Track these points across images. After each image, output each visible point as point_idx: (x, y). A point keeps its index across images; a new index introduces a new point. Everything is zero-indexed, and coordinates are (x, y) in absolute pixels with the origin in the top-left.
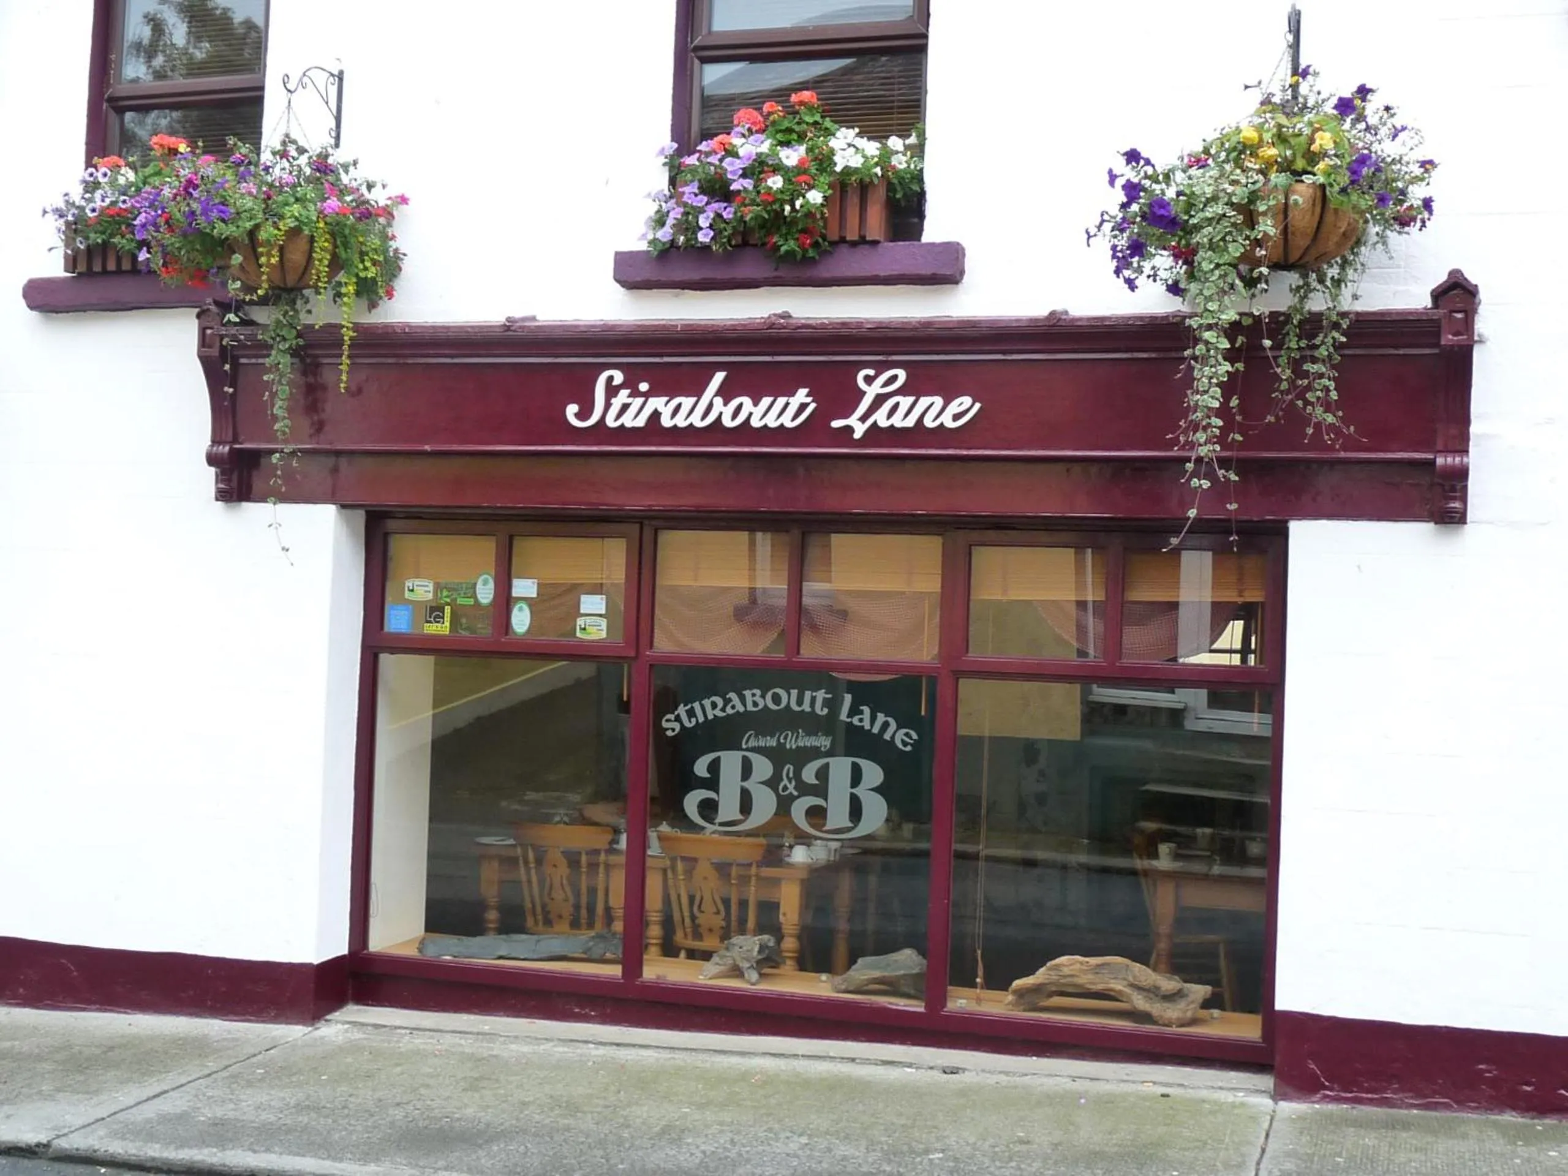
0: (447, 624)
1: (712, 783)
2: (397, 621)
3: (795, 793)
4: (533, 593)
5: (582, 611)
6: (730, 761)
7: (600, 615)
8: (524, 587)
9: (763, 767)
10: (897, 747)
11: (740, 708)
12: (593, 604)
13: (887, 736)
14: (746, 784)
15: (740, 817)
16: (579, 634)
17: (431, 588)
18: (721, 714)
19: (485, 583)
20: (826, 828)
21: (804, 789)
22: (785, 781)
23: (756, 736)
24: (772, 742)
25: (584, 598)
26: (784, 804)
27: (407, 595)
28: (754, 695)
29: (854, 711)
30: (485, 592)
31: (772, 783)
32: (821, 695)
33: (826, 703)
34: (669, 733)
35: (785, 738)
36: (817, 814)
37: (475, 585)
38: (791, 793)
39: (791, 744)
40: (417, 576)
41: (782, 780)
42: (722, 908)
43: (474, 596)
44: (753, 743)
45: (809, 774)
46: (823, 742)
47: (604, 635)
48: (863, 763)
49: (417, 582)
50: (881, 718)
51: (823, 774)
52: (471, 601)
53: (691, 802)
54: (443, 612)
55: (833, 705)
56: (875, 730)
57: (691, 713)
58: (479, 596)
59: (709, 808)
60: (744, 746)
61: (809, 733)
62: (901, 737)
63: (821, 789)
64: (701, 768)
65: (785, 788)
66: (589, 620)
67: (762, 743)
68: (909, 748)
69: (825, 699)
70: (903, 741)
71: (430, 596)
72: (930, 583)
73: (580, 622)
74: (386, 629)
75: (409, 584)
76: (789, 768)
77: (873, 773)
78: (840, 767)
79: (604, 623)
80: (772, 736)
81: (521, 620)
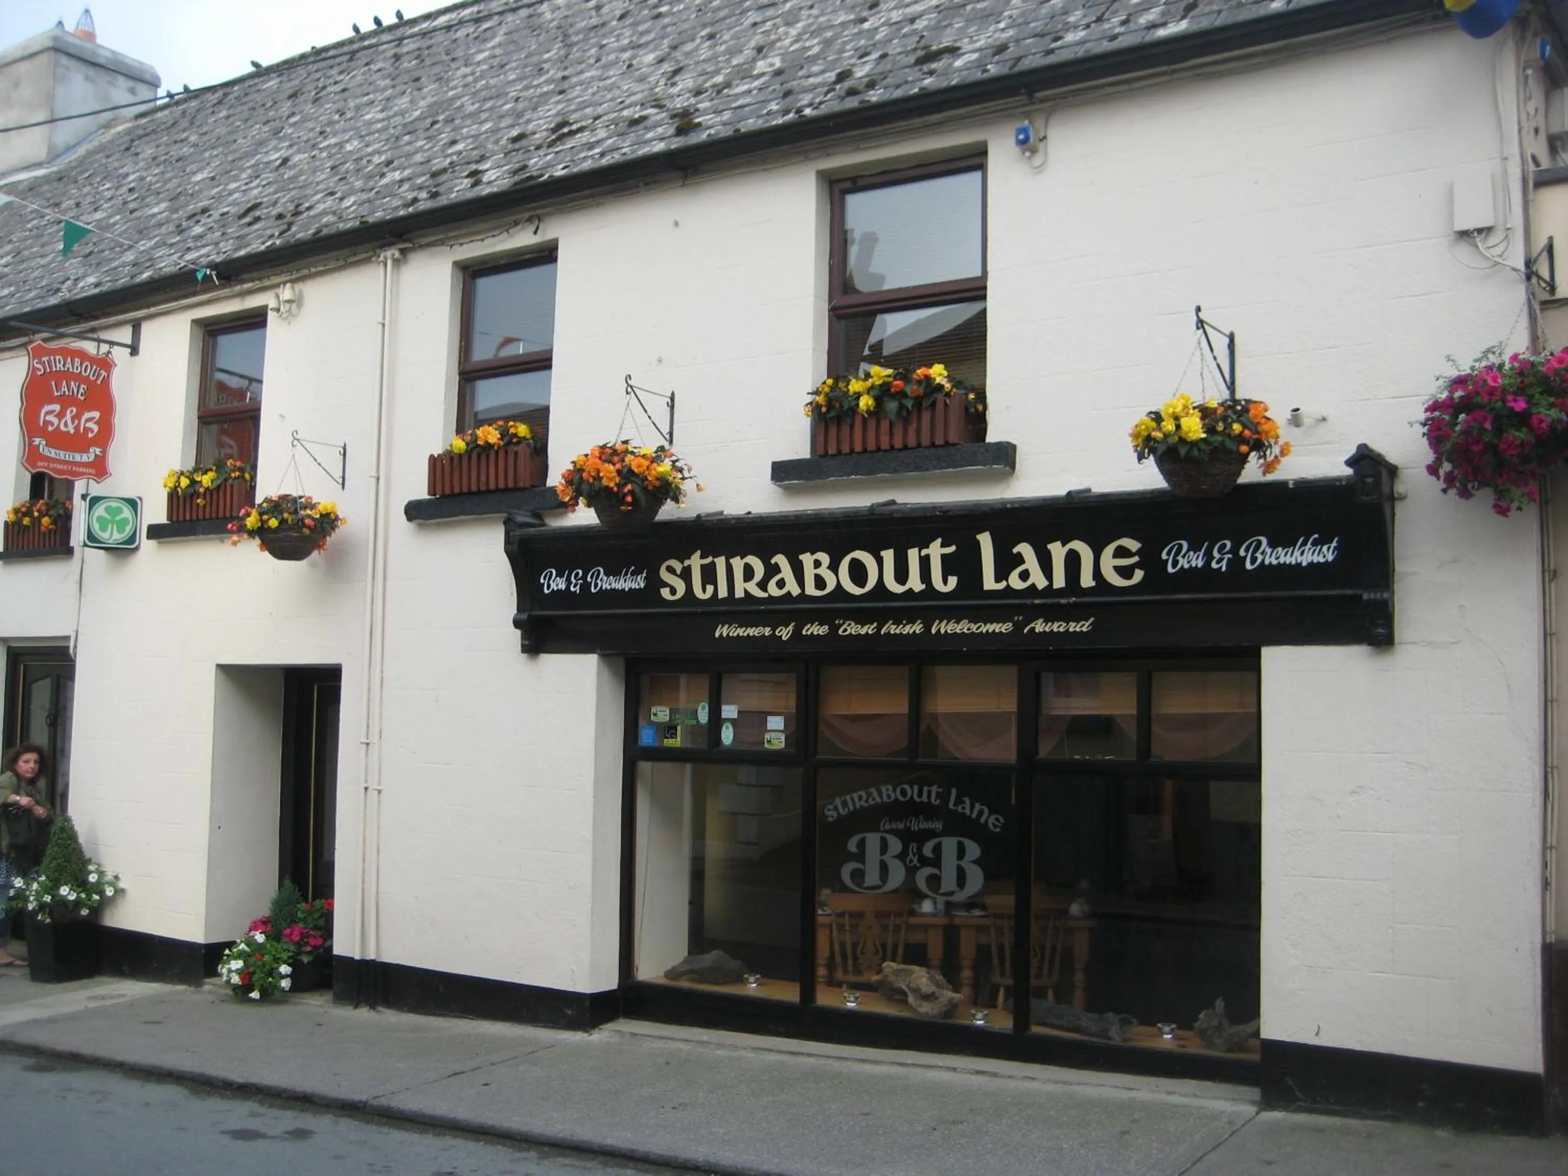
0: (679, 739)
1: (860, 857)
2: (647, 737)
3: (918, 865)
4: (735, 715)
5: (769, 728)
6: (873, 840)
7: (780, 731)
8: (729, 711)
9: (895, 845)
10: (989, 829)
11: (878, 800)
12: (776, 723)
13: (982, 820)
14: (884, 857)
15: (879, 883)
16: (766, 745)
17: (668, 712)
18: (866, 805)
19: (703, 708)
20: (942, 891)
21: (924, 862)
22: (911, 856)
23: (890, 822)
24: (901, 826)
25: (770, 718)
26: (911, 872)
27: (653, 718)
28: (888, 790)
29: (959, 801)
30: (703, 716)
31: (902, 856)
32: (934, 789)
33: (938, 795)
34: (830, 819)
35: (911, 822)
36: (934, 881)
37: (696, 711)
38: (915, 865)
39: (914, 827)
40: (659, 704)
41: (908, 855)
42: (881, 951)
43: (696, 718)
44: (887, 827)
45: (928, 850)
46: (938, 826)
47: (783, 745)
48: (967, 842)
49: (659, 708)
50: (978, 807)
51: (937, 849)
52: (694, 722)
53: (846, 872)
54: (676, 730)
55: (944, 797)
56: (974, 816)
57: (844, 804)
58: (699, 718)
59: (858, 875)
60: (882, 829)
61: (928, 819)
62: (993, 822)
63: (936, 862)
64: (852, 846)
65: (911, 861)
66: (773, 735)
67: (894, 826)
68: (998, 830)
69: (938, 793)
70: (994, 824)
71: (668, 718)
72: (1009, 704)
73: (767, 736)
74: (639, 743)
75: (653, 710)
76: (913, 846)
77: (973, 850)
78: (949, 845)
79: (783, 737)
80: (901, 821)
81: (727, 735)
